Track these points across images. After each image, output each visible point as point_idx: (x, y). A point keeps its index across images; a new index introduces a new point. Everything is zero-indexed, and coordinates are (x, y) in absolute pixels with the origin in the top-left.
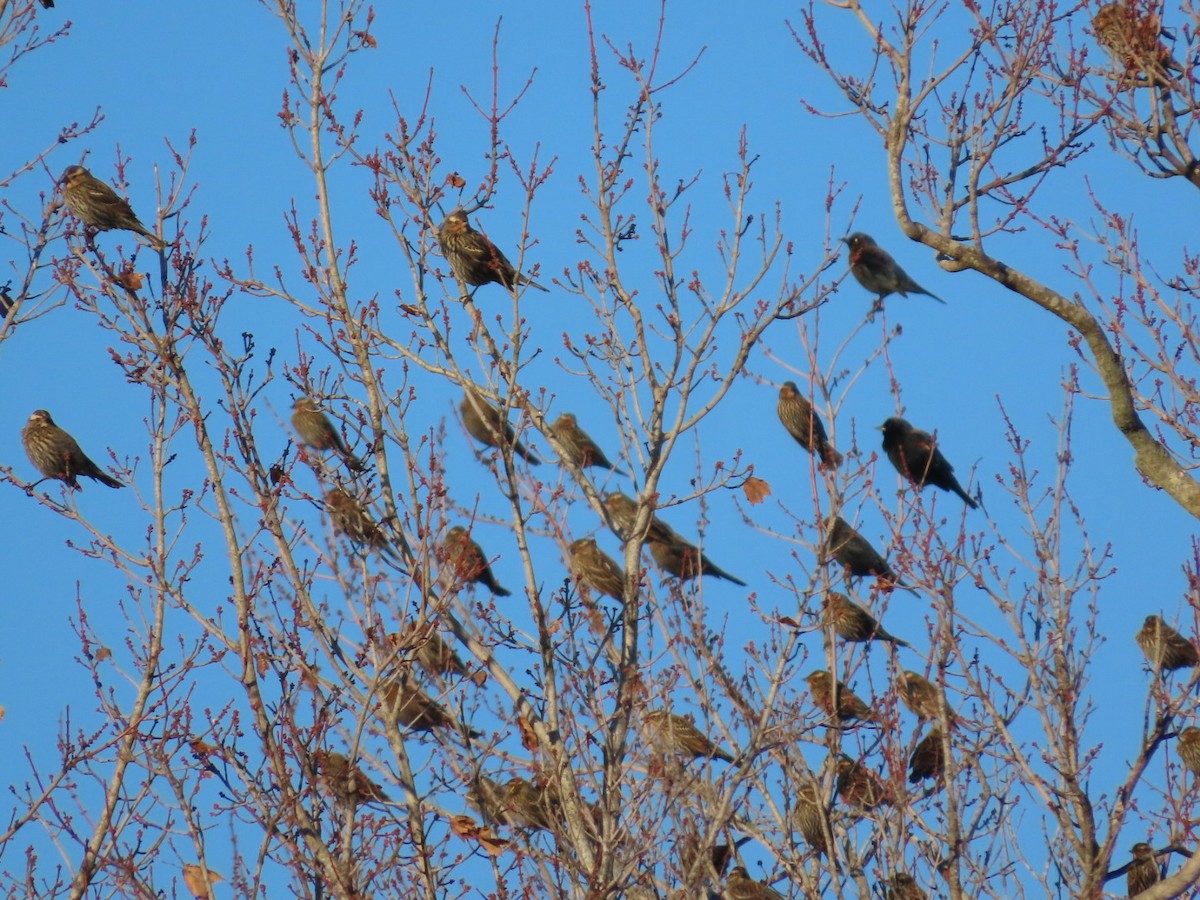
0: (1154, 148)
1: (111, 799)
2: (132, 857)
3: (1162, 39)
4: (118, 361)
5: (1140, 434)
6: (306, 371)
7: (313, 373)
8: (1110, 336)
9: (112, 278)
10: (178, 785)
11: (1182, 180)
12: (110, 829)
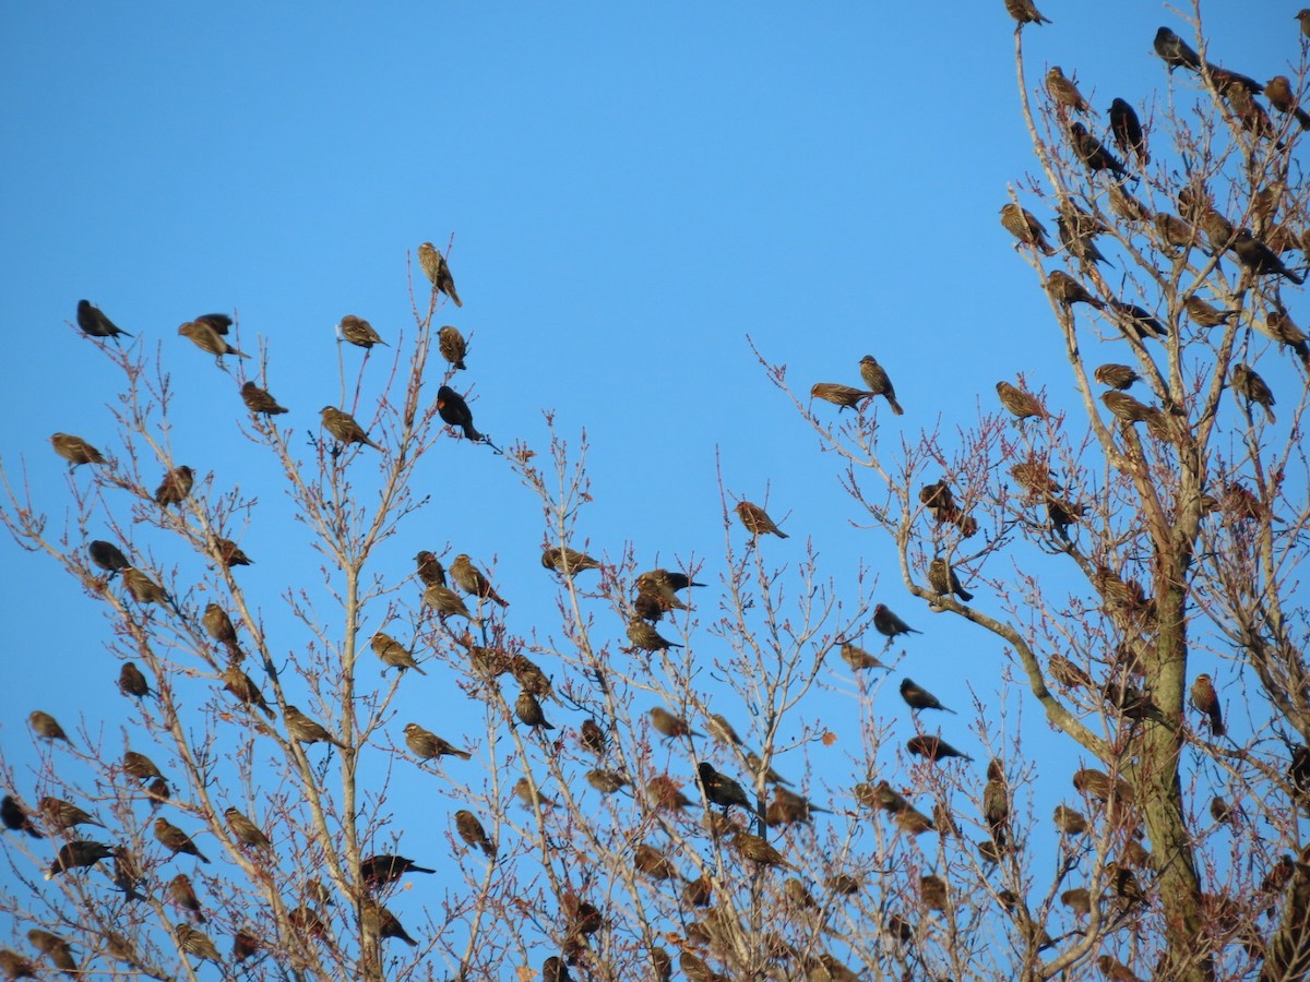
0: (1048, 537)
1: (475, 931)
2: (487, 964)
3: (1050, 476)
4: (462, 687)
5: (1047, 699)
6: (570, 687)
7: (574, 688)
8: (1028, 645)
9: (456, 640)
10: (511, 924)
11: (1065, 554)
12: (474, 951)
